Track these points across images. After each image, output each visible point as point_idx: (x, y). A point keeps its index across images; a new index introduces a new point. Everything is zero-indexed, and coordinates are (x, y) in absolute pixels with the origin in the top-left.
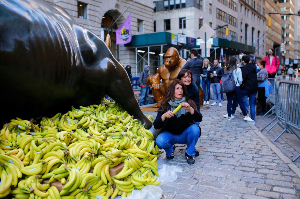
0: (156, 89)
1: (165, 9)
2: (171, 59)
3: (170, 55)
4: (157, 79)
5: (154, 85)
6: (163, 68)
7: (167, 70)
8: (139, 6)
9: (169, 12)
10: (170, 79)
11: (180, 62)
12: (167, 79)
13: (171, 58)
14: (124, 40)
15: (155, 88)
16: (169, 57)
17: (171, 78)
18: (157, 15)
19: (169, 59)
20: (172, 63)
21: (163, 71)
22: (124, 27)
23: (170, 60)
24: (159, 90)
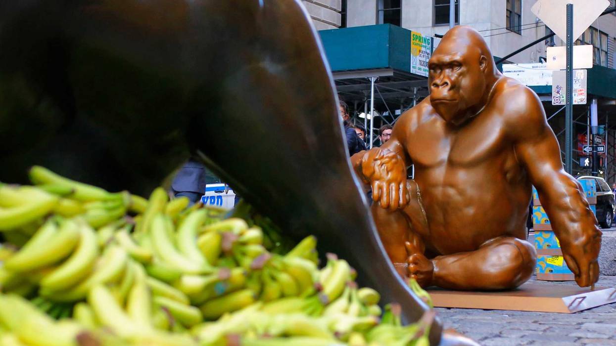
0: (388, 206)
2: (461, 74)
3: (458, 58)
4: (396, 163)
5: (380, 188)
6: (419, 117)
7: (439, 125)
10: (452, 164)
11: (498, 91)
12: (440, 164)
13: (458, 71)
15: (384, 200)
16: (452, 65)
17: (457, 158)
19: (450, 75)
20: (461, 91)
21: (420, 127)
23: (453, 79)
24: (400, 212)
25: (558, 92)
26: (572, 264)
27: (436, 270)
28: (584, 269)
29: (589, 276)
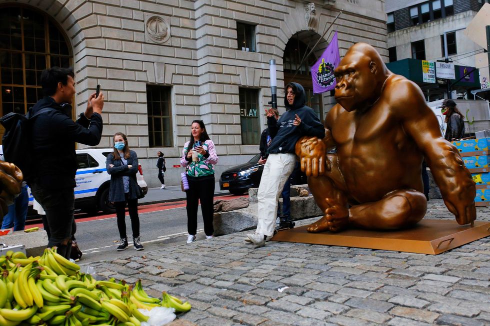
1: (412, 24)
4: (316, 144)
8: (357, 19)
9: (421, 28)
13: (353, 75)
14: (323, 84)
17: (361, 136)
18: (398, 36)
19: (348, 79)
21: (339, 116)
22: (323, 60)
24: (325, 177)
25: (484, 81)
26: (451, 208)
27: (350, 215)
28: (461, 211)
29: (466, 216)
